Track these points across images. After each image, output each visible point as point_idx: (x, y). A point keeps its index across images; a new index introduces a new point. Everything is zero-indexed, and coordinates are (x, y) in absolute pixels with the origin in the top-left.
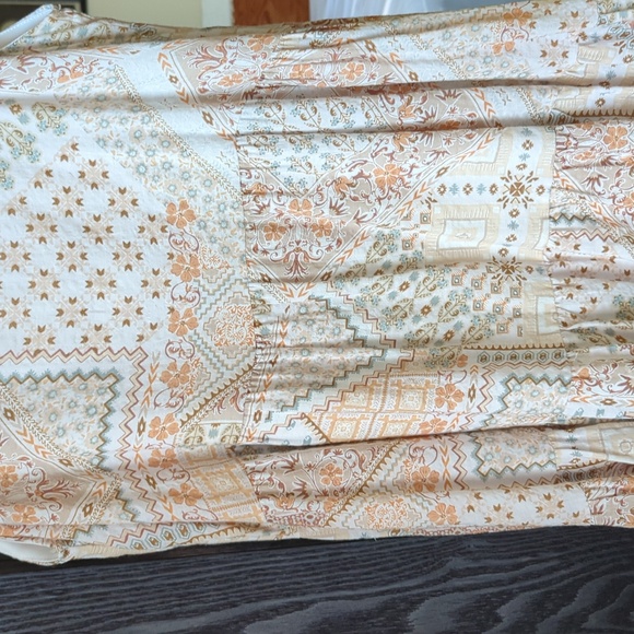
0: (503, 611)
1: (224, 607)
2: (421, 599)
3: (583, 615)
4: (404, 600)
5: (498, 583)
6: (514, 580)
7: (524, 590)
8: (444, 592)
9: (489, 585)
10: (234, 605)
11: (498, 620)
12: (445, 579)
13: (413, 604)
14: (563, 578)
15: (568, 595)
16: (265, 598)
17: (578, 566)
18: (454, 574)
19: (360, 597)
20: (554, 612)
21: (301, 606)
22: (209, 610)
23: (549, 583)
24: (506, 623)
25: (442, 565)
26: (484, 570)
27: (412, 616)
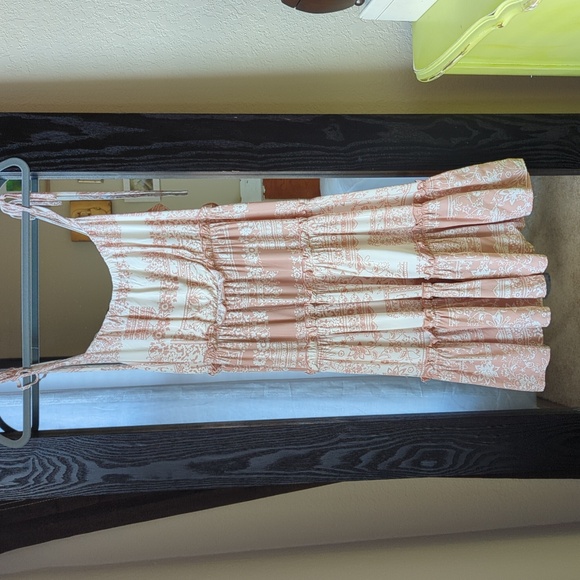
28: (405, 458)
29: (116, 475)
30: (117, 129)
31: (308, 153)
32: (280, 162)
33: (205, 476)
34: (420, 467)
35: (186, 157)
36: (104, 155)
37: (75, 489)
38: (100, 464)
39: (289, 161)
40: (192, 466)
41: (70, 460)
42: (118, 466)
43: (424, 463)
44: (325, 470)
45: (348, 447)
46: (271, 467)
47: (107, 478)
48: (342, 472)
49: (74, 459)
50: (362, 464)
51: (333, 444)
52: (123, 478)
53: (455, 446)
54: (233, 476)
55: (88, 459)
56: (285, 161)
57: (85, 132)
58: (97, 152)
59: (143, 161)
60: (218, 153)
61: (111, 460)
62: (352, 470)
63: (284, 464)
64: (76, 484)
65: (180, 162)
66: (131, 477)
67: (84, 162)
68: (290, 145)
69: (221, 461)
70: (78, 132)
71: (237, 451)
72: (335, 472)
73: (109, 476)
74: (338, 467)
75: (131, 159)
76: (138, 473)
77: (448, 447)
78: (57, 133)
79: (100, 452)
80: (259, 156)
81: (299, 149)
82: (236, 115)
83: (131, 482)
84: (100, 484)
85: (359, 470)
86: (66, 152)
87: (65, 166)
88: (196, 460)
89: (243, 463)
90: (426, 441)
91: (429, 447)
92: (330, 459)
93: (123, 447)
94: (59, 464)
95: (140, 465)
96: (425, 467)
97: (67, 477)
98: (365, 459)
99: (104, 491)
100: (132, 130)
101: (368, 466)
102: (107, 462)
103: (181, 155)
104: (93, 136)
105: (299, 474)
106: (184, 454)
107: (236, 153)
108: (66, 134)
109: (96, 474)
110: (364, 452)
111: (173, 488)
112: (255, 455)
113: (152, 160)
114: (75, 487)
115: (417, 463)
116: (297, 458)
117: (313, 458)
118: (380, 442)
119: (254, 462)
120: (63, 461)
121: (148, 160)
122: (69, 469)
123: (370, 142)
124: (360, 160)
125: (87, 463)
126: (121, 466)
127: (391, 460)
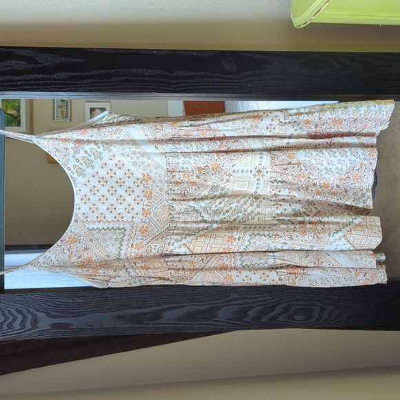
0: (249, 313)
1: (157, 305)
2: (222, 307)
3: (278, 316)
4: (216, 307)
5: (249, 303)
6: (253, 303)
7: (257, 306)
8: (230, 305)
9: (245, 304)
10: (160, 305)
11: (248, 316)
12: (230, 301)
13: (219, 308)
14: (271, 303)
15: (272, 308)
16: (170, 303)
17: (277, 299)
18: (233, 299)
19: (202, 305)
20: (267, 314)
21: (182, 307)
22: (152, 306)
23: (266, 304)
24: (251, 317)
25: (229, 296)
26: (244, 298)
27: (219, 312)
28: (282, 313)
29: (61, 323)
30: (64, 60)
31: (210, 80)
32: (189, 86)
33: (129, 325)
34: (294, 320)
35: (116, 82)
36: (55, 79)
37: (28, 334)
38: (48, 315)
39: (196, 86)
40: (119, 317)
41: (26, 311)
42: (62, 317)
43: (297, 317)
44: (221, 322)
45: (239, 304)
46: (180, 319)
47: (54, 326)
48: (233, 324)
49: (28, 311)
50: (248, 318)
51: (227, 302)
52: (66, 326)
53: (321, 304)
54: (150, 326)
55: (39, 311)
56: (192, 86)
57: (39, 62)
58: (49, 76)
59: (84, 84)
60: (141, 79)
61: (56, 312)
62: (241, 321)
63: (190, 316)
64: (30, 330)
65: (112, 86)
66: (72, 325)
67: (39, 84)
68: (197, 74)
69: (142, 314)
70: (36, 62)
71: (154, 306)
72: (229, 323)
73: (55, 324)
74: (231, 319)
75: (75, 82)
76: (76, 322)
77: (316, 305)
78: (19, 62)
79: (49, 305)
80: (173, 82)
81: (203, 77)
82: (155, 50)
83: (72, 329)
84: (48, 330)
85: (245, 322)
86: (25, 77)
87: (25, 87)
88: (122, 313)
89: (158, 316)
90: (299, 300)
91: (300, 305)
92: (224, 314)
93: (66, 302)
94: (17, 314)
95: (79, 316)
96: (297, 320)
97: (23, 324)
98: (252, 313)
99: (51, 336)
100: (75, 60)
101: (253, 319)
102: (54, 313)
103: (113, 79)
104: (45, 64)
105: (201, 324)
106: (113, 308)
107: (155, 79)
108: (25, 63)
109: (45, 323)
110: (251, 308)
111: (104, 334)
112: (168, 309)
113: (90, 83)
114: (29, 332)
115: (291, 317)
116: (200, 312)
117: (212, 312)
118: (263, 301)
119: (166, 315)
120: (20, 312)
121: (88, 83)
122: (25, 318)
123: (258, 72)
124: (250, 85)
125: (38, 314)
126: (65, 317)
127: (271, 314)
